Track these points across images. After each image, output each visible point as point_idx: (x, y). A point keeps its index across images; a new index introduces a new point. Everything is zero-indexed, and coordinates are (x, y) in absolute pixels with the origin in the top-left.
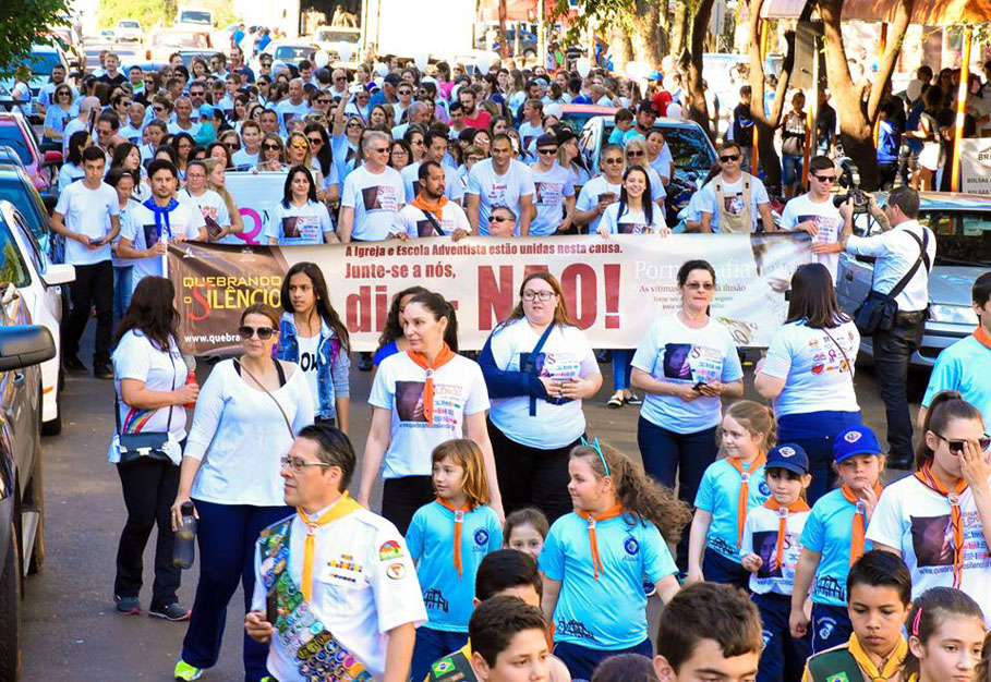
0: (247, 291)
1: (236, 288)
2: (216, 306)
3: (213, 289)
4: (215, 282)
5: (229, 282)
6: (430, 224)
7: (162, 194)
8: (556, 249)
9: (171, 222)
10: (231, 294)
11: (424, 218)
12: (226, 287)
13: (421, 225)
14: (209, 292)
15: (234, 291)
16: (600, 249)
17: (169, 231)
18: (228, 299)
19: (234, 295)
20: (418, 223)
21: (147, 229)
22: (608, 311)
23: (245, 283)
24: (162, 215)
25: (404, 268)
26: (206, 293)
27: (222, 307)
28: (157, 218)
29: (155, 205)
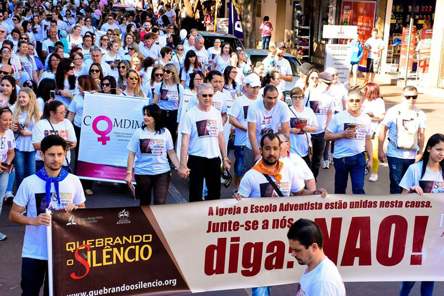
0: (122, 249)
1: (112, 247)
2: (95, 265)
3: (91, 250)
4: (94, 243)
5: (106, 242)
6: (271, 187)
7: (54, 167)
8: (378, 204)
9: (60, 191)
10: (107, 253)
11: (265, 181)
12: (103, 247)
13: (263, 187)
14: (89, 253)
15: (111, 250)
16: (414, 204)
17: (58, 198)
18: (105, 257)
19: (110, 253)
20: (261, 185)
21: (38, 197)
22: (414, 251)
23: (120, 242)
24: (52, 184)
25: (256, 223)
26: (87, 254)
27: (101, 264)
28: (48, 187)
29: (47, 176)
